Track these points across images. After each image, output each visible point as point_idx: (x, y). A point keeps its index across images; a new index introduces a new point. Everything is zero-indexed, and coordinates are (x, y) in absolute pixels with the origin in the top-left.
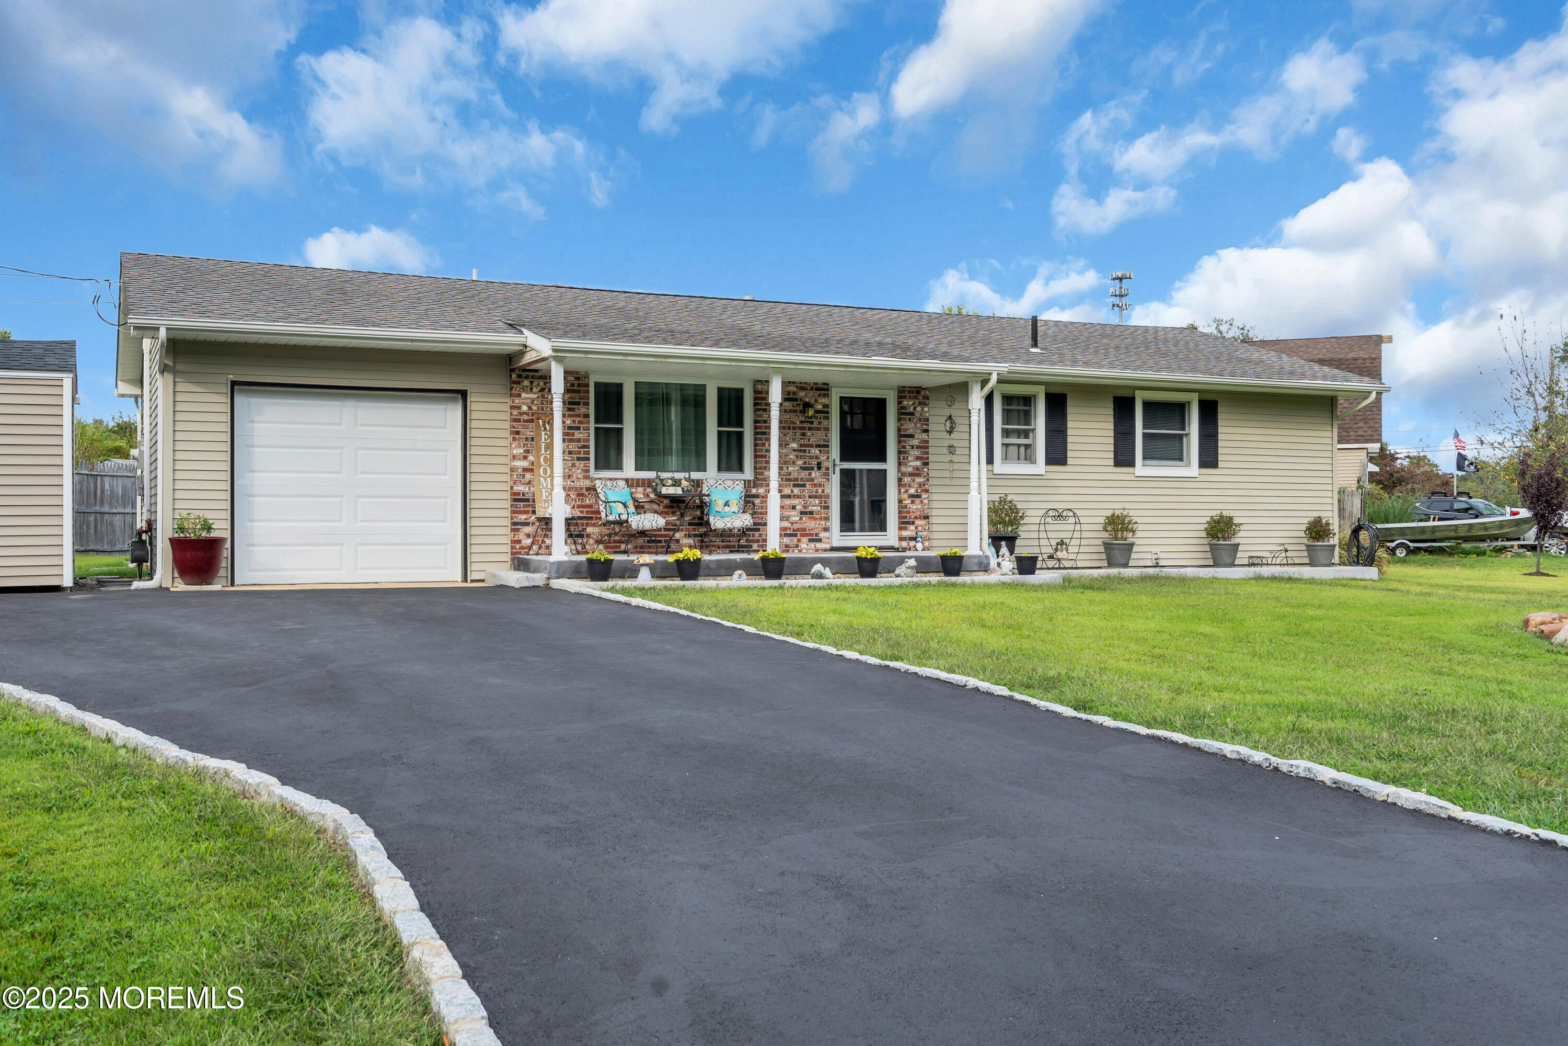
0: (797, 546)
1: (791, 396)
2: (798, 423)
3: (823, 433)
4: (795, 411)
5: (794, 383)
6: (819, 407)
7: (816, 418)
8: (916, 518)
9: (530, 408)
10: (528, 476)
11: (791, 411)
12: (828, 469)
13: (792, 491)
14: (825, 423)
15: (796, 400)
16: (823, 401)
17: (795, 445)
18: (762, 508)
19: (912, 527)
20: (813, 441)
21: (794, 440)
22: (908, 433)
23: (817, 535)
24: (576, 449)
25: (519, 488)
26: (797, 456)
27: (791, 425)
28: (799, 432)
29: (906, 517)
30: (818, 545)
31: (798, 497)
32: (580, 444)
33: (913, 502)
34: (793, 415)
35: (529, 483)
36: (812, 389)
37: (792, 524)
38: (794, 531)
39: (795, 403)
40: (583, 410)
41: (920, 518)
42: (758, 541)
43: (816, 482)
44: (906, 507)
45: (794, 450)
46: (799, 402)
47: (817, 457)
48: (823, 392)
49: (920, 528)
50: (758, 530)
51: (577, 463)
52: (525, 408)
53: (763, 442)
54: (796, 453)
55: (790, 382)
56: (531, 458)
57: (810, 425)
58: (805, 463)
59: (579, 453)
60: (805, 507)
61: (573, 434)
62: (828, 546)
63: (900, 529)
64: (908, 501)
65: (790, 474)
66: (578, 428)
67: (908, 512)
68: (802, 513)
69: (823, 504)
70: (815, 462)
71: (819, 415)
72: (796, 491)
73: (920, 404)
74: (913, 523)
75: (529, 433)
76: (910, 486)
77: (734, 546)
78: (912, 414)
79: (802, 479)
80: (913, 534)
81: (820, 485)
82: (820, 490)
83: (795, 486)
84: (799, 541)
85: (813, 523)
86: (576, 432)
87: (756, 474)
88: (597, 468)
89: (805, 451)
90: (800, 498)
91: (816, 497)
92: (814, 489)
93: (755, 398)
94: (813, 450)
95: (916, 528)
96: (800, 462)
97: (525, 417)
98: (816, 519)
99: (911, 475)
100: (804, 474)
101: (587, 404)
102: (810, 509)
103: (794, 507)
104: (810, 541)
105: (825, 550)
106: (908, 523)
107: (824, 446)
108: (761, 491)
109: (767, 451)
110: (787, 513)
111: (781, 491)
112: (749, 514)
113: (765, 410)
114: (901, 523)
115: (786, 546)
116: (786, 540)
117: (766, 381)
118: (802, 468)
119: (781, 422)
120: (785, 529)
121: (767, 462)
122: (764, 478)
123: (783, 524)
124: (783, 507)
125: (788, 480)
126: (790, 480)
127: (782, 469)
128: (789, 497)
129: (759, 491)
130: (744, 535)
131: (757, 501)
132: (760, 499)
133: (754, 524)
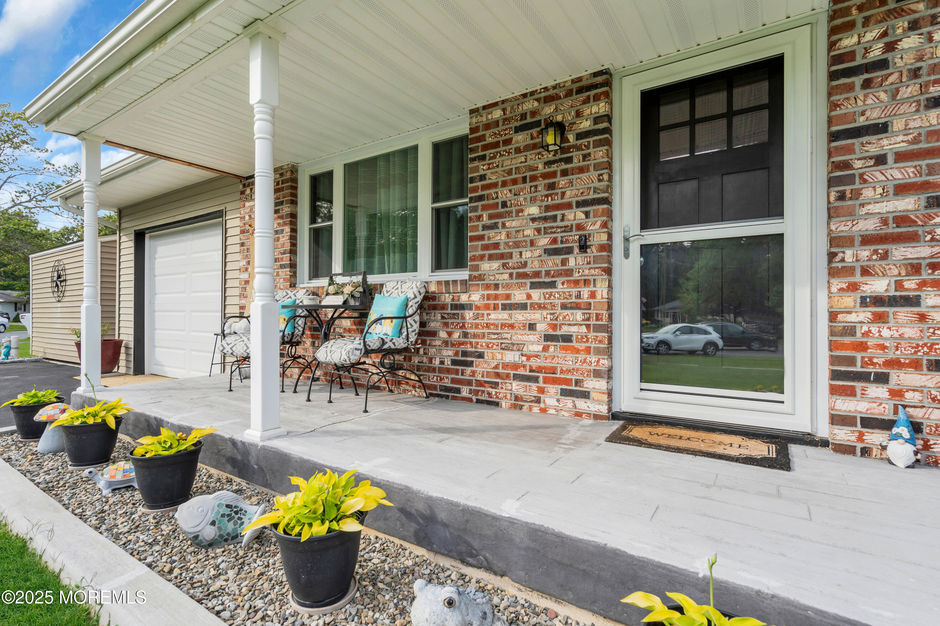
0: (538, 401)
1: (529, 120)
2: (541, 166)
3: (595, 174)
4: (535, 147)
5: (532, 93)
6: (586, 125)
7: (579, 148)
8: (895, 364)
9: (250, 217)
11: (528, 148)
12: (607, 247)
13: (529, 297)
14: (597, 153)
15: (537, 124)
16: (595, 109)
17: (534, 210)
18: (477, 327)
19: (881, 391)
20: (570, 195)
21: (533, 200)
22: (861, 121)
23: (578, 382)
25: (243, 302)
26: (538, 230)
27: (528, 174)
28: (541, 183)
29: (851, 361)
30: (582, 404)
31: (541, 307)
32: (283, 249)
33: (880, 318)
34: (531, 155)
36: (569, 93)
38: (531, 371)
39: (535, 131)
40: (286, 210)
41: (914, 366)
42: (469, 383)
43: (576, 276)
44: (850, 331)
45: (534, 220)
46: (542, 127)
47: (580, 227)
48: (592, 93)
49: (913, 396)
50: (470, 364)
52: (247, 218)
53: (479, 213)
54: (536, 225)
55: (524, 96)
56: (250, 269)
57: (564, 166)
58: (554, 241)
59: (282, 259)
60: (554, 327)
62: (603, 409)
63: (838, 390)
64: (860, 317)
65: (525, 265)
67: (859, 346)
68: (548, 338)
69: (593, 322)
70: (574, 236)
71: (584, 141)
72: (537, 295)
74: (882, 379)
75: (249, 244)
76: (865, 272)
77: (435, 388)
78: (882, 64)
79: (548, 273)
80: (883, 411)
81: (586, 282)
82: (588, 293)
83: (534, 286)
84: (541, 390)
85: (570, 357)
86: (281, 236)
87: (471, 269)
89: (554, 218)
90: (545, 308)
91: (577, 307)
92: (574, 291)
93: (470, 143)
94: (570, 215)
95: (896, 393)
96: (544, 241)
97: (247, 227)
98: (578, 351)
100: (553, 262)
101: (295, 202)
102: (565, 330)
103: (532, 327)
104: (565, 393)
105: (598, 416)
106: (865, 377)
107: (601, 203)
108: (476, 297)
109: (485, 227)
110: (519, 336)
111: (508, 297)
112: (456, 335)
113: (483, 158)
114: (835, 375)
115: (517, 398)
116: (516, 387)
117: (484, 108)
118: (549, 252)
119: (510, 172)
120: (515, 366)
121: (486, 247)
122: (480, 275)
123: (511, 357)
124: (512, 326)
125: (521, 276)
126: (525, 275)
127: (510, 256)
128: (523, 307)
129: (471, 299)
130: (448, 371)
131: (469, 315)
132: (474, 311)
133: (465, 354)
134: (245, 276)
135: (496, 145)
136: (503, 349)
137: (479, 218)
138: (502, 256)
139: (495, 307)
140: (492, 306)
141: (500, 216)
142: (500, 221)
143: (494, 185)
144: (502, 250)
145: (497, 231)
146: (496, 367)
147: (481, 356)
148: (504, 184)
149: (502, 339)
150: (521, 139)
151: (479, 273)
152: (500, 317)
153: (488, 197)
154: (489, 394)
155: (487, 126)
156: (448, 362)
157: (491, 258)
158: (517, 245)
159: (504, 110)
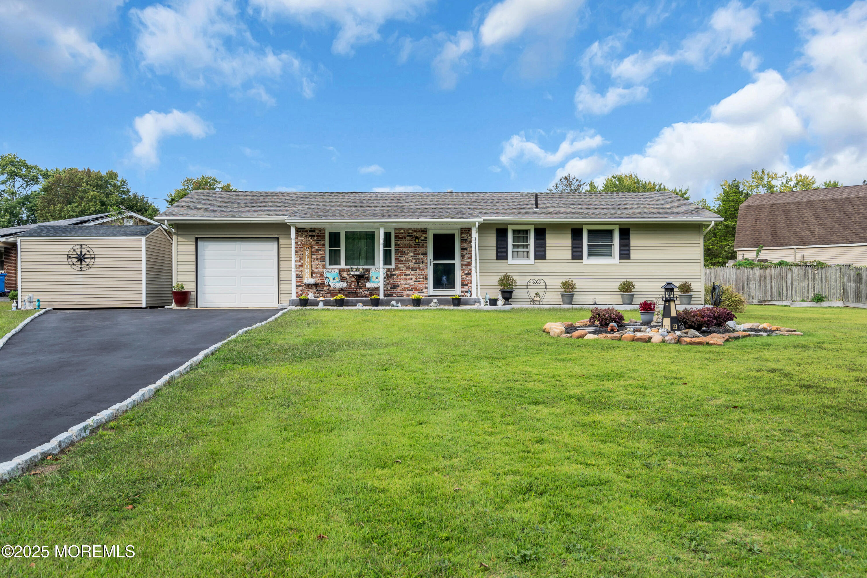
1: (410, 234)
2: (413, 245)
3: (425, 249)
4: (412, 240)
5: (411, 229)
6: (423, 238)
9: (301, 243)
10: (301, 268)
11: (410, 240)
12: (427, 263)
13: (410, 273)
14: (425, 245)
15: (412, 236)
16: (425, 236)
17: (412, 254)
18: (397, 280)
19: (466, 287)
20: (420, 252)
21: (411, 252)
22: (464, 248)
23: (422, 290)
24: (320, 258)
25: (298, 273)
26: (413, 259)
27: (410, 246)
28: (413, 249)
29: (464, 283)
30: (423, 294)
31: (414, 275)
32: (322, 256)
33: (467, 277)
34: (411, 242)
35: (301, 271)
36: (419, 231)
37: (411, 286)
38: (411, 289)
40: (322, 243)
41: (469, 283)
42: (395, 293)
43: (421, 269)
44: (463, 278)
47: (422, 259)
48: (425, 232)
49: (470, 287)
50: (396, 288)
51: (321, 263)
52: (299, 243)
54: (412, 257)
56: (302, 261)
57: (418, 246)
58: (416, 261)
59: (322, 259)
60: (416, 279)
61: (320, 252)
62: (427, 295)
63: (462, 288)
64: (464, 276)
65: (409, 266)
66: (320, 250)
67: (465, 281)
68: (415, 281)
69: (425, 278)
70: (421, 261)
71: (422, 242)
72: (412, 272)
73: (470, 235)
74: (467, 285)
75: (301, 252)
76: (465, 270)
78: (466, 240)
79: (415, 268)
80: (467, 290)
81: (424, 270)
82: (423, 272)
83: (412, 270)
84: (414, 292)
85: (420, 285)
87: (395, 266)
88: (329, 265)
89: (416, 256)
91: (421, 275)
92: (421, 272)
93: (395, 236)
94: (420, 256)
95: (468, 287)
96: (414, 261)
97: (300, 246)
98: (422, 284)
99: (465, 265)
100: (416, 266)
101: (325, 241)
102: (419, 280)
103: (411, 279)
104: (419, 293)
105: (426, 296)
106: (465, 285)
107: (425, 254)
108: (397, 273)
109: (399, 257)
110: (408, 281)
111: (406, 273)
112: (391, 282)
113: (399, 240)
114: (462, 285)
116: (408, 292)
117: (399, 229)
118: (415, 263)
119: (406, 245)
120: (407, 288)
121: (399, 261)
122: (398, 268)
123: (407, 286)
124: (406, 279)
125: (408, 268)
126: (410, 268)
127: (406, 264)
128: (409, 275)
130: (389, 290)
131: (395, 277)
133: (394, 286)
134: (300, 264)
135: (402, 238)
136: (404, 284)
137: (398, 254)
138: (404, 264)
139: (402, 275)
141: (403, 254)
143: (402, 247)
144: (404, 262)
145: (402, 258)
146: (403, 288)
147: (399, 286)
148: (404, 247)
149: (404, 282)
150: (408, 238)
152: (404, 277)
153: (400, 250)
154: (401, 295)
155: (400, 233)
156: (389, 288)
157: (401, 264)
158: (408, 261)
159: (405, 231)
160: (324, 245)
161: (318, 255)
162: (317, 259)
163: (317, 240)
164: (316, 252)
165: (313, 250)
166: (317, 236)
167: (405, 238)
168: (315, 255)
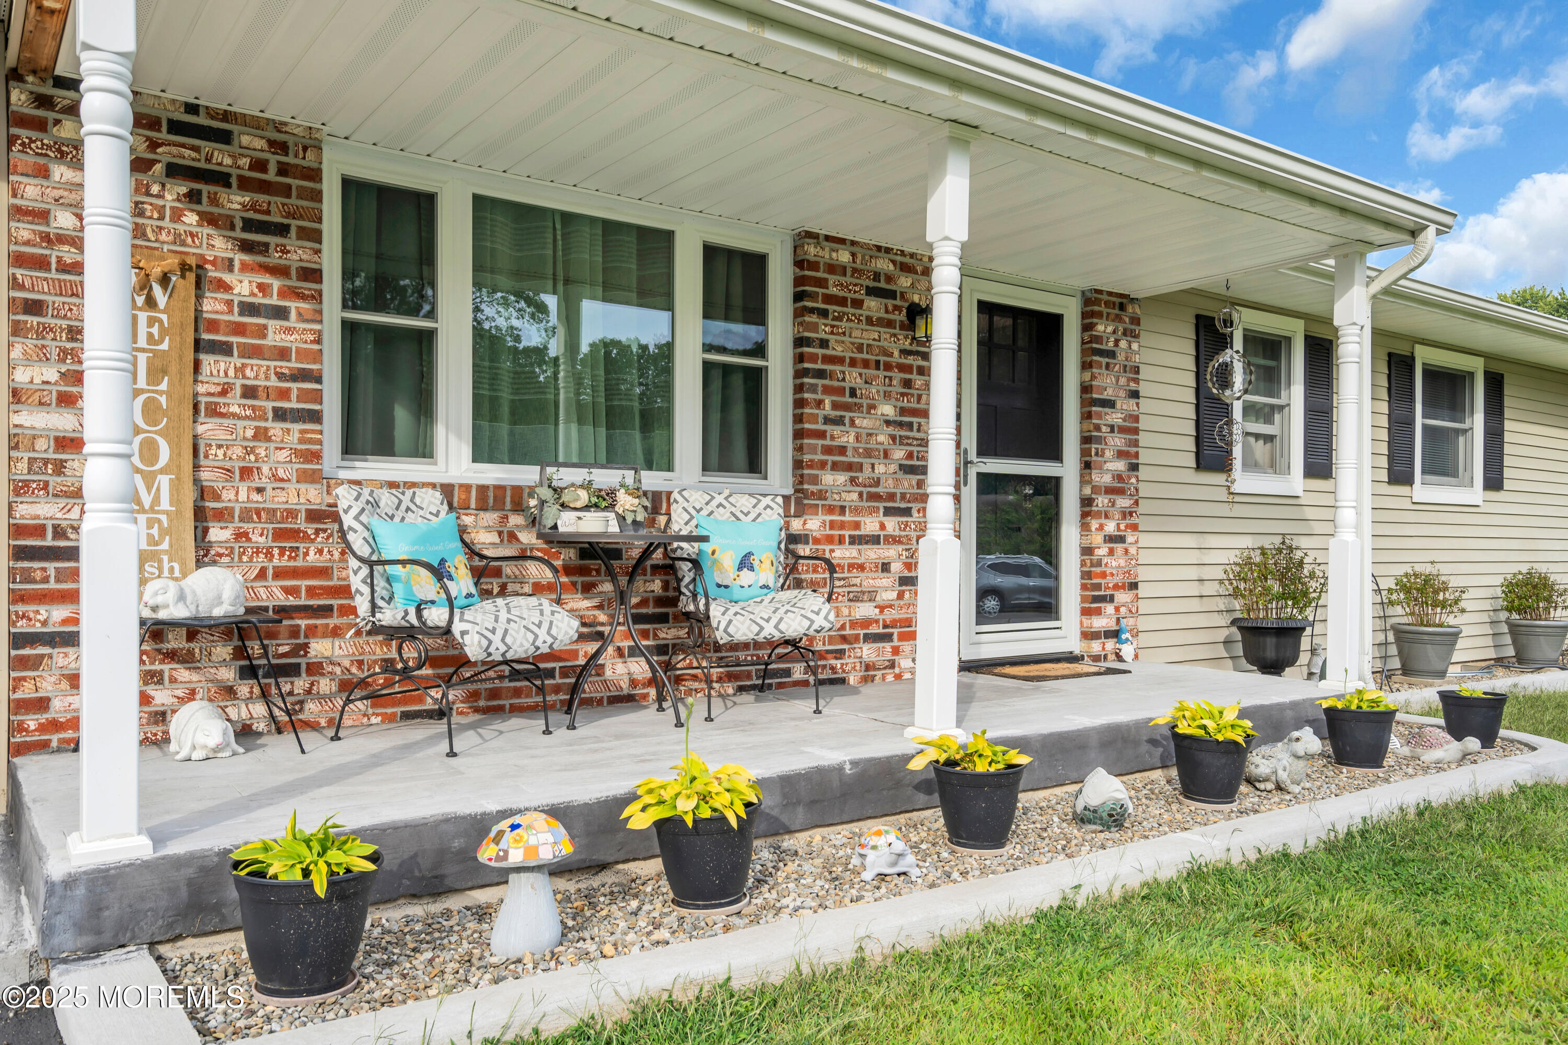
0: (892, 665)
1: (883, 285)
2: (896, 354)
4: (890, 324)
5: (888, 250)
8: (1116, 587)
11: (880, 322)
13: (883, 527)
15: (891, 294)
17: (888, 411)
18: (815, 571)
19: (1109, 609)
20: (927, 401)
21: (887, 395)
22: (1104, 396)
24: (274, 382)
25: (42, 510)
26: (893, 438)
27: (882, 359)
28: (897, 376)
29: (1098, 587)
31: (894, 540)
32: (285, 366)
33: (1109, 552)
34: (885, 333)
37: (882, 608)
38: (885, 627)
39: (890, 303)
40: (289, 253)
41: (1123, 587)
44: (1097, 563)
45: (888, 423)
46: (898, 302)
49: (1123, 610)
51: (276, 429)
53: (819, 396)
54: (891, 430)
55: (879, 248)
57: (920, 362)
58: (910, 456)
59: (284, 394)
60: (910, 567)
61: (262, 332)
63: (1086, 612)
64: (1102, 550)
65: (877, 483)
66: (280, 313)
67: (1103, 575)
68: (901, 581)
72: (892, 524)
73: (1125, 334)
74: (1111, 599)
76: (1106, 517)
77: (748, 675)
78: (1111, 354)
79: (903, 496)
80: (1113, 624)
83: (888, 512)
84: (896, 651)
86: (273, 325)
88: (350, 448)
89: (910, 426)
90: (900, 542)
93: (799, 281)
94: (926, 425)
95: (1117, 609)
96: (899, 454)
99: (1109, 491)
101: (315, 236)
103: (886, 567)
106: (1102, 599)
108: (813, 524)
109: (827, 420)
110: (868, 581)
111: (857, 525)
113: (824, 314)
114: (1090, 599)
115: (868, 667)
116: (868, 651)
117: (828, 238)
118: (904, 469)
119: (860, 348)
120: (866, 623)
121: (828, 450)
122: (821, 491)
123: (862, 610)
124: (861, 567)
125: (871, 497)
126: (877, 497)
127: (860, 468)
128: (874, 540)
129: (807, 526)
131: (803, 552)
132: (811, 546)
135: (842, 302)
136: (850, 600)
137: (819, 403)
138: (849, 467)
139: (841, 541)
140: (837, 538)
141: (847, 407)
142: (848, 415)
143: (839, 360)
144: (850, 458)
145: (842, 428)
146: (843, 627)
148: (853, 363)
149: (850, 586)
150: (873, 306)
151: (819, 487)
152: (847, 554)
153: (831, 376)
154: (833, 668)
155: (832, 268)
157: (835, 467)
158: (868, 453)
159: (853, 255)
160: (313, 275)
161: (255, 352)
162: (250, 392)
163: (249, 225)
164: (239, 330)
165: (212, 305)
166: (245, 184)
167: (858, 304)
168: (225, 349)
